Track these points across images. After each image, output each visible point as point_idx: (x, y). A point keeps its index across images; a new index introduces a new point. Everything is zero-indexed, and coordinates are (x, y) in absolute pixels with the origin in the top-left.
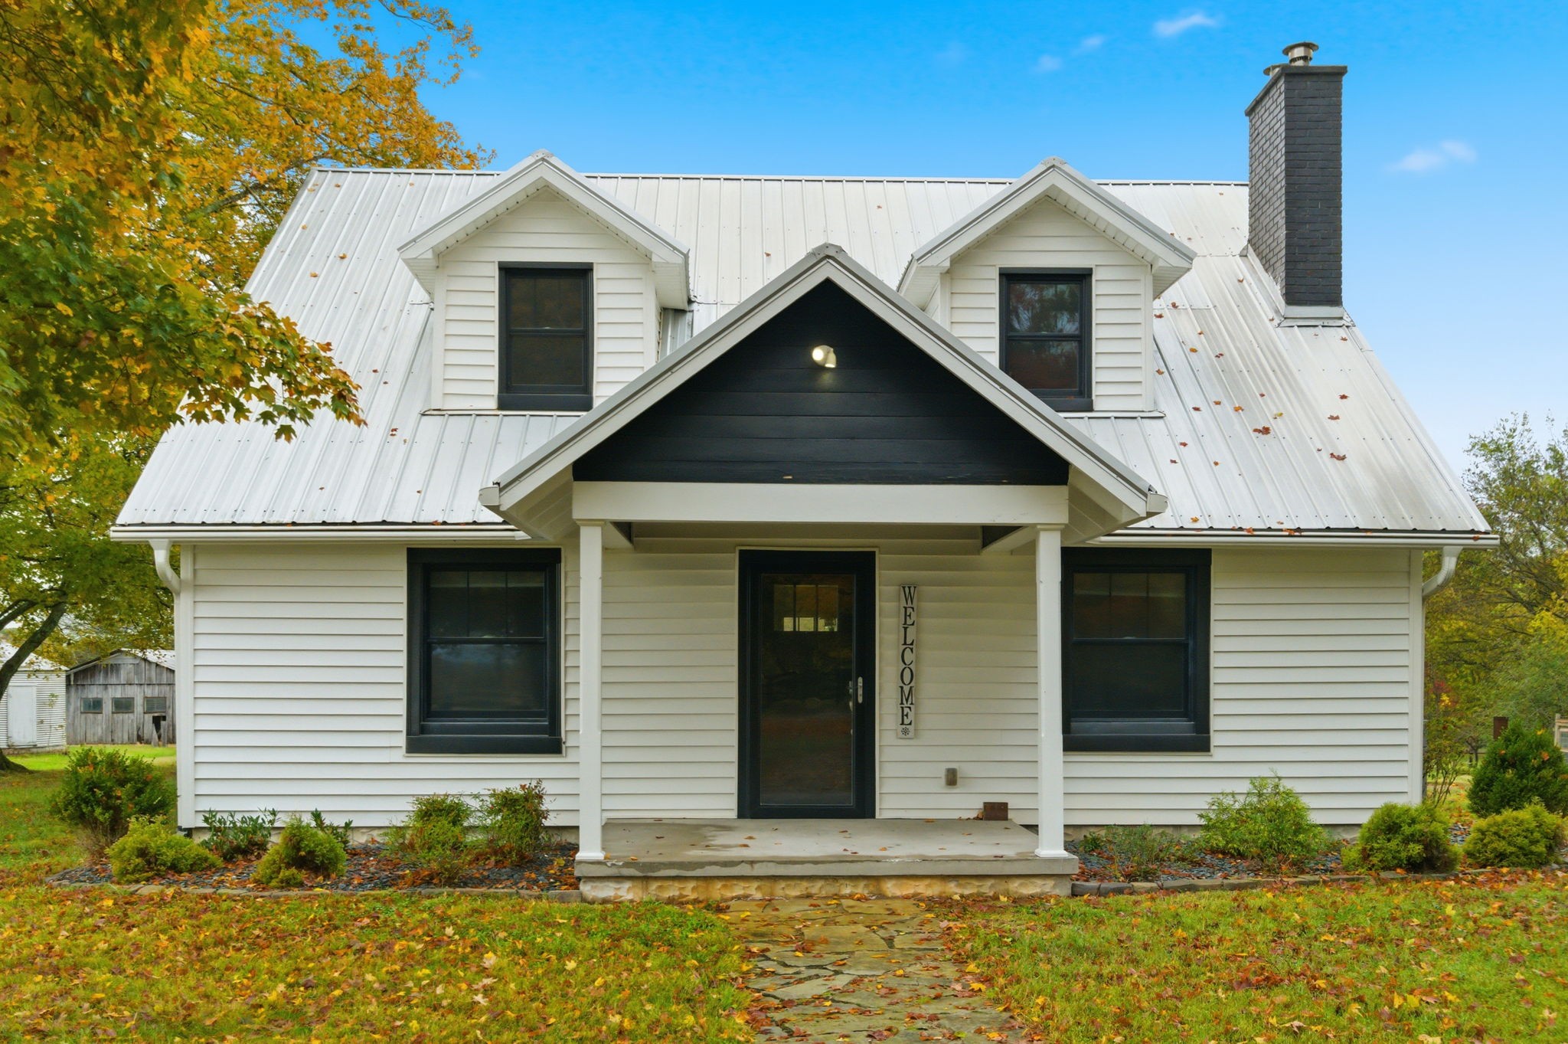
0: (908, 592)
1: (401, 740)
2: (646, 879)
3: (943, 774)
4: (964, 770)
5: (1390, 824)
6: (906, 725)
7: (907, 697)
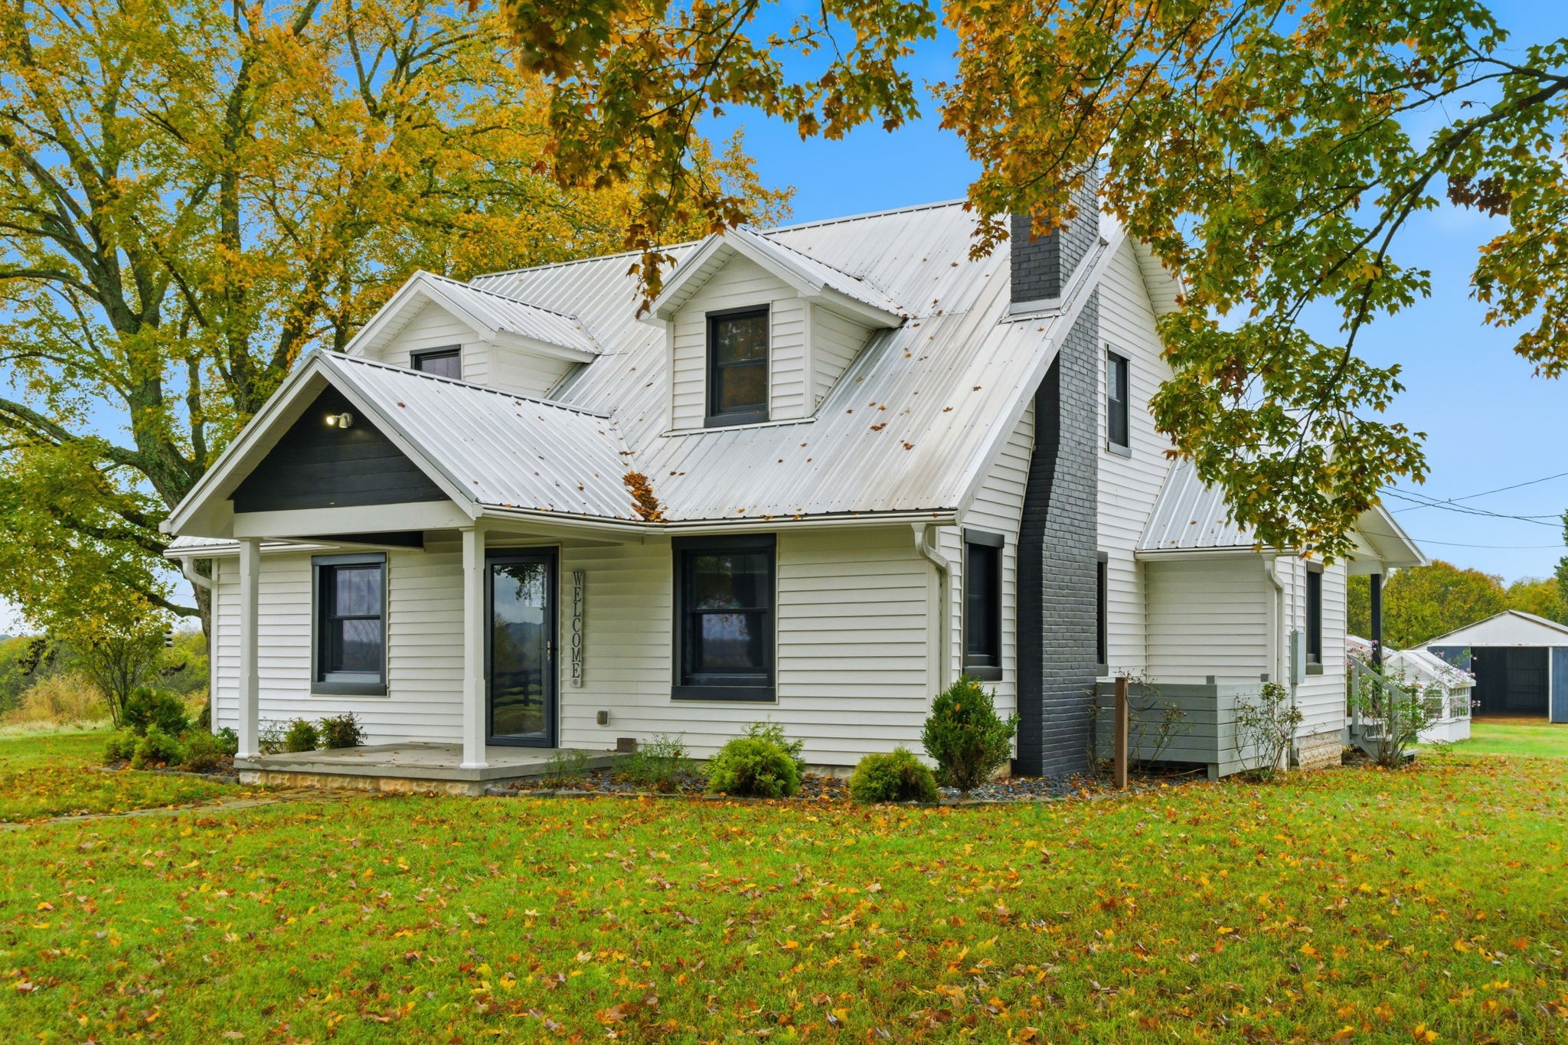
0: (580, 575)
1: (308, 685)
2: (268, 772)
3: (595, 715)
4: (615, 712)
5: (879, 767)
6: (580, 679)
7: (580, 655)
